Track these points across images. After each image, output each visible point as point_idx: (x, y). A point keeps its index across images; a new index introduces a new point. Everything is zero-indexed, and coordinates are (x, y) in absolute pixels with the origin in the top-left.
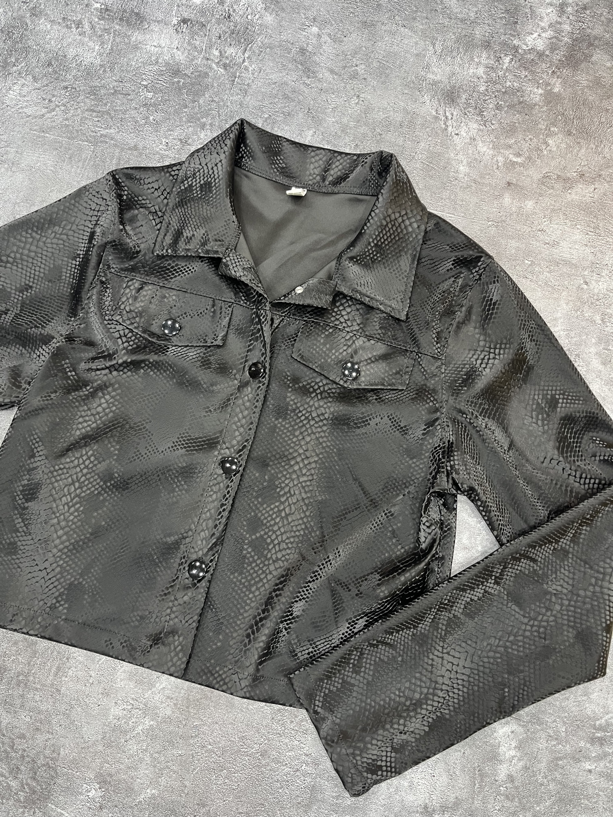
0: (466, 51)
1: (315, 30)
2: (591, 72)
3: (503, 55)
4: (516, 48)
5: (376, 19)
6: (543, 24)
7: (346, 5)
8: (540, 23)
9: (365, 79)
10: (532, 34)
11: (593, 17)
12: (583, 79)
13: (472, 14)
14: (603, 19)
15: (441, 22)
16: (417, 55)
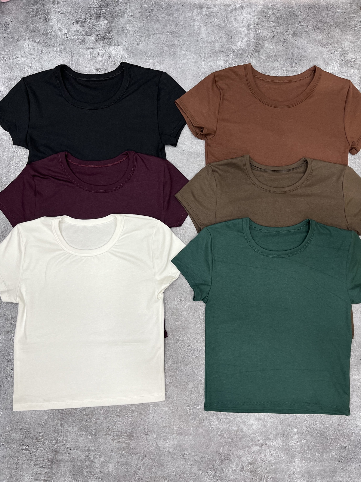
0: (214, 56)
1: (151, 61)
2: (265, 52)
3: (229, 54)
4: (234, 50)
5: (175, 51)
6: (242, 36)
7: (161, 47)
8: (241, 36)
9: (177, 78)
10: (239, 42)
11: (262, 27)
12: (263, 56)
13: (213, 39)
14: (266, 27)
15: (201, 45)
16: (195, 62)
